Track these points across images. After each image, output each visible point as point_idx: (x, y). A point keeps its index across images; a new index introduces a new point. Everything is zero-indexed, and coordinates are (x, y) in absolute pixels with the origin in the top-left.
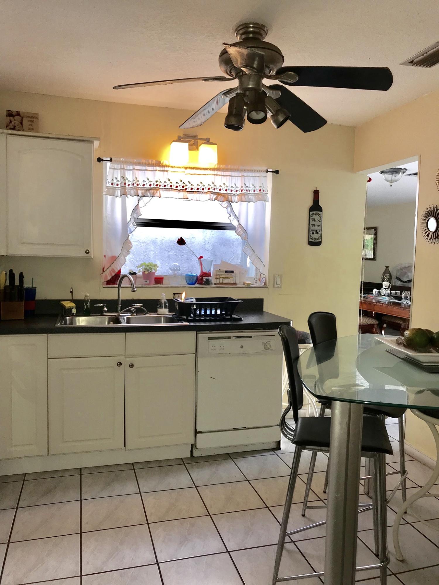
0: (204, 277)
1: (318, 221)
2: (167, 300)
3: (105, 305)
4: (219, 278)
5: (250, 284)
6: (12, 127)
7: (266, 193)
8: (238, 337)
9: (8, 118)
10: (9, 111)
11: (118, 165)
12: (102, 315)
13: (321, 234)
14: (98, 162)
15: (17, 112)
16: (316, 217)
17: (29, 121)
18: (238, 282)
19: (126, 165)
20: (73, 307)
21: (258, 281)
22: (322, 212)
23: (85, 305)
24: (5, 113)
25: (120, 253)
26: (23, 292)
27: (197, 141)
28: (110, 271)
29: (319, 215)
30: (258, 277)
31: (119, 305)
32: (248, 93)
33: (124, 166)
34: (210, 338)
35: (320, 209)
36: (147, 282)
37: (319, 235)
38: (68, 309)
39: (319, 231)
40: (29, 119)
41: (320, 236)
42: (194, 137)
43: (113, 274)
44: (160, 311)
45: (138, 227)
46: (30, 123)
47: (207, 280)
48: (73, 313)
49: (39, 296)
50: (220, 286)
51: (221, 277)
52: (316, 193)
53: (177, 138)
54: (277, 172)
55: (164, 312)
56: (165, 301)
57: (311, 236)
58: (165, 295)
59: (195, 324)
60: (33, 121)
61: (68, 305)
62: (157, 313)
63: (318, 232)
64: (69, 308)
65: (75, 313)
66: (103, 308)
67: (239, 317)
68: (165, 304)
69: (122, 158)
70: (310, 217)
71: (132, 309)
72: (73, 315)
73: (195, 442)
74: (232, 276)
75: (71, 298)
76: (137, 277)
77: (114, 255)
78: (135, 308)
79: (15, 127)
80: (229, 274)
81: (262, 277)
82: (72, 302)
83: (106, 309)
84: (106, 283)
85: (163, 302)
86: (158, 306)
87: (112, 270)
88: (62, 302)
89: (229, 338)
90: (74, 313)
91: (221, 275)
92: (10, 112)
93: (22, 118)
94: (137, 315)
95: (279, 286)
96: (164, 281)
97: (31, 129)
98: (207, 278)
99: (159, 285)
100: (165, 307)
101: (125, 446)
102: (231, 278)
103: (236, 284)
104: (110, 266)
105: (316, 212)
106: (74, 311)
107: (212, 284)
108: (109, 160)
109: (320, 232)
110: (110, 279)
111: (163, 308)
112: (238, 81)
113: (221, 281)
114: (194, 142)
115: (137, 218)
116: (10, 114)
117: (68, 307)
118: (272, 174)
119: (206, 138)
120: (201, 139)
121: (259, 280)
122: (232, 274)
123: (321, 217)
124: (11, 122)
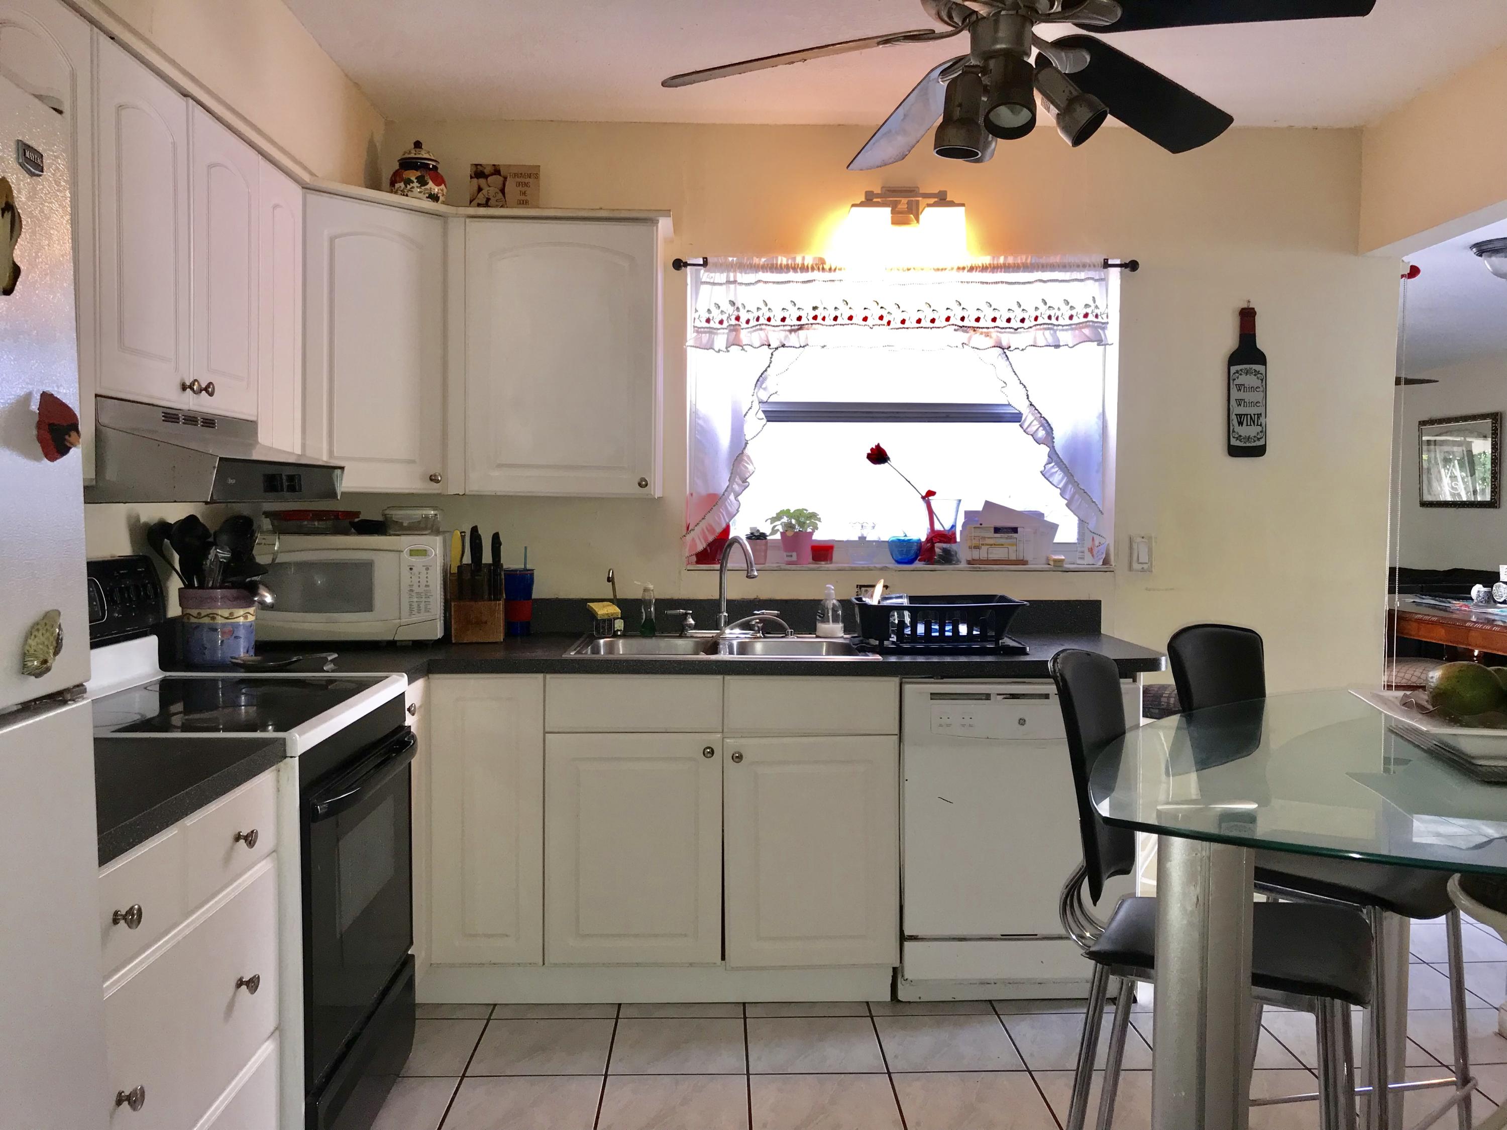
0: (937, 545)
1: (1253, 389)
2: (839, 601)
3: (691, 612)
4: (977, 547)
5: (1061, 561)
6: (484, 202)
7: (1103, 321)
8: (1014, 696)
9: (475, 180)
10: (476, 165)
11: (722, 275)
12: (683, 635)
13: (1263, 425)
14: (674, 270)
15: (494, 165)
16: (1250, 380)
17: (519, 184)
18: (1029, 557)
19: (741, 273)
20: (615, 616)
21: (1088, 555)
22: (1266, 366)
23: (643, 610)
24: (468, 171)
25: (728, 487)
26: (501, 580)
27: (918, 201)
28: (703, 530)
29: (1257, 373)
30: (1088, 544)
31: (722, 613)
32: (992, 64)
33: (735, 277)
34: (934, 696)
35: (1261, 359)
36: (791, 556)
37: (1259, 428)
38: (604, 621)
39: (1258, 418)
40: (519, 180)
41: (1261, 432)
42: (910, 192)
43: (711, 538)
44: (822, 627)
45: (768, 423)
46: (520, 188)
47: (946, 552)
48: (616, 630)
49: (540, 591)
50: (979, 568)
51: (983, 545)
52: (1247, 316)
53: (862, 198)
54: (1133, 266)
55: (835, 630)
56: (833, 604)
57: (1234, 431)
58: (833, 588)
59: (901, 659)
60: (526, 185)
61: (604, 610)
62: (815, 634)
63: (1256, 419)
64: (606, 617)
65: (620, 631)
66: (685, 619)
67: (1021, 644)
68: (834, 610)
69: (730, 257)
70: (1231, 381)
71: (753, 623)
72: (615, 635)
73: (901, 962)
74: (1015, 540)
75: (612, 597)
76: (769, 545)
77: (711, 491)
78: (761, 620)
79: (488, 200)
80: (1006, 535)
81: (1097, 543)
82: (613, 604)
83: (691, 621)
84: (694, 559)
85: (830, 606)
86: (818, 617)
87: (707, 529)
88: (591, 604)
89: (988, 697)
90: (618, 630)
91: (984, 538)
92: (479, 167)
93: (505, 178)
94: (765, 637)
95: (1145, 566)
96: (836, 555)
97: (523, 203)
98: (944, 545)
99: (823, 565)
100: (835, 621)
101: (723, 957)
102: (1012, 545)
103: (1024, 562)
104: (703, 519)
105: (1247, 366)
106: (619, 625)
107: (958, 562)
108: (701, 262)
109: (1262, 420)
110: (705, 549)
111: (829, 622)
112: (969, 35)
113: (983, 554)
114: (907, 203)
115: (765, 401)
116: (479, 173)
117: (603, 615)
118: (1121, 273)
119: (937, 192)
120: (926, 196)
121: (1091, 550)
122: (1015, 535)
123: (1264, 380)
124: (480, 189)
